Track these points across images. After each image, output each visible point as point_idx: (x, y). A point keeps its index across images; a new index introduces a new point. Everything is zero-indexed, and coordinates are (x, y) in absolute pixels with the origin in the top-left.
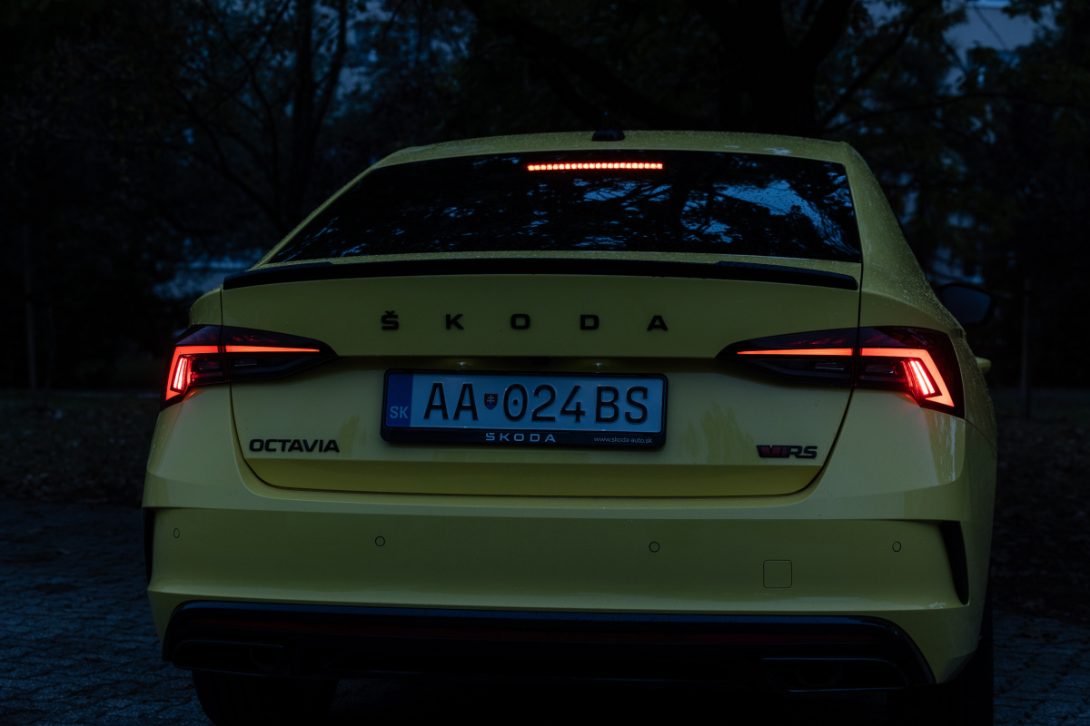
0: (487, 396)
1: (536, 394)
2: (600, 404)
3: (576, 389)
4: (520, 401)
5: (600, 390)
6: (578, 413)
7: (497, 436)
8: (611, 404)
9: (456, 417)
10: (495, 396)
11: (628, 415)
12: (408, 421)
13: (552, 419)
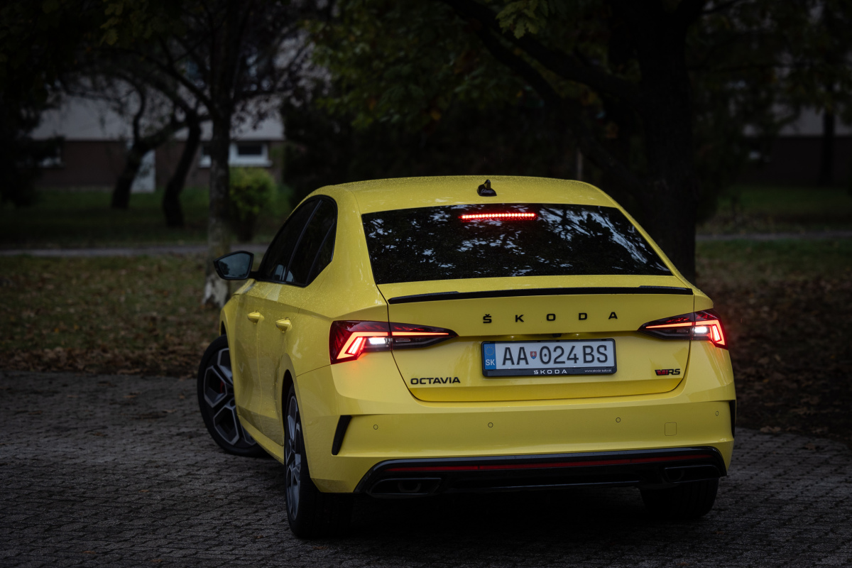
0: (531, 353)
1: (555, 350)
2: (585, 354)
3: (573, 347)
4: (548, 355)
5: (584, 347)
6: (575, 359)
7: (539, 372)
8: (590, 354)
9: (518, 363)
10: (535, 352)
11: (598, 359)
12: (495, 366)
13: (564, 362)
